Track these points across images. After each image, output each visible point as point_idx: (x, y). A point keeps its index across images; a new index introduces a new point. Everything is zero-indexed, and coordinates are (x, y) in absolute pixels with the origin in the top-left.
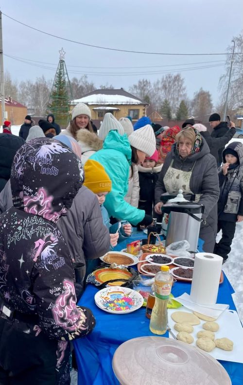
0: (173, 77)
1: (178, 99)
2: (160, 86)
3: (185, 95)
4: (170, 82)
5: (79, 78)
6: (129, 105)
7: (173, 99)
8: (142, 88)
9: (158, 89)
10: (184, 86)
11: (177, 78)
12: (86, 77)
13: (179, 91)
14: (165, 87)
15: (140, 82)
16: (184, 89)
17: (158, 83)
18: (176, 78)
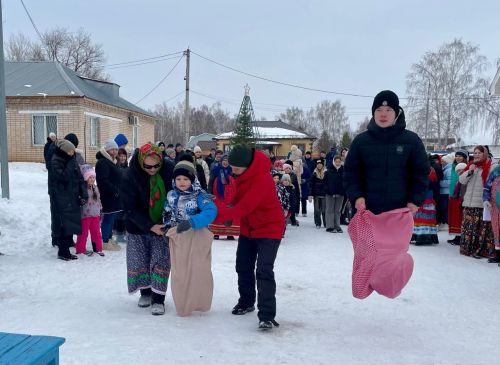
0: (331, 105)
1: (338, 131)
2: (315, 115)
3: (347, 126)
4: (327, 110)
5: (209, 107)
6: (293, 139)
7: (333, 130)
8: (293, 118)
9: (313, 118)
10: (345, 115)
11: (336, 106)
12: (219, 104)
13: (339, 122)
14: (321, 116)
15: (289, 111)
16: (347, 119)
17: (312, 111)
18: (334, 105)
